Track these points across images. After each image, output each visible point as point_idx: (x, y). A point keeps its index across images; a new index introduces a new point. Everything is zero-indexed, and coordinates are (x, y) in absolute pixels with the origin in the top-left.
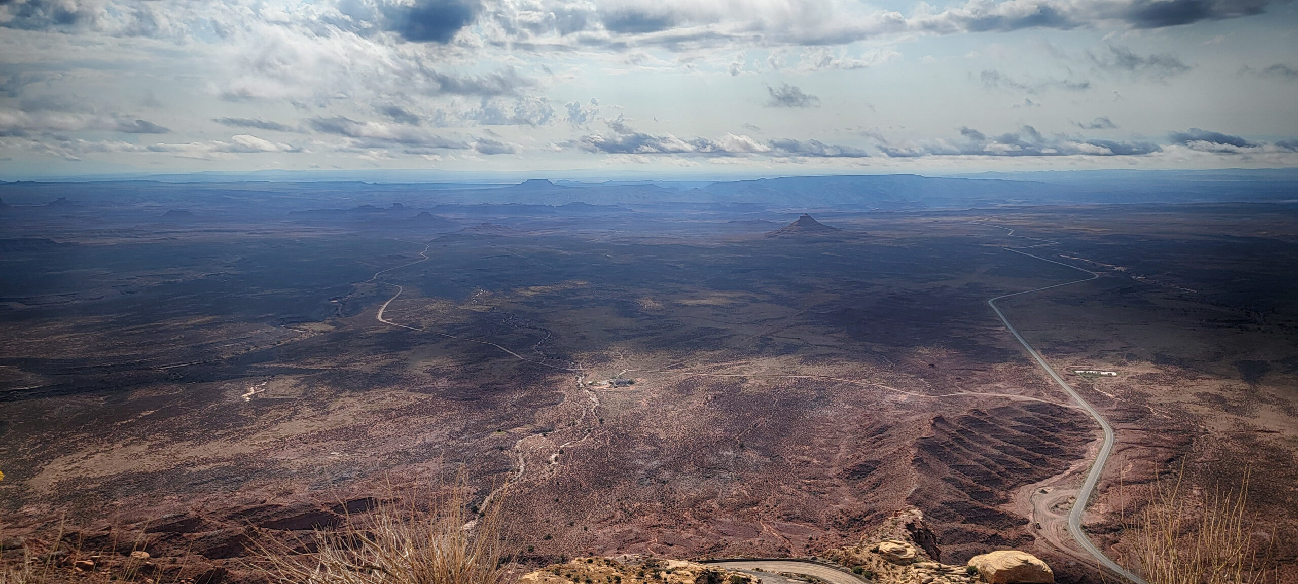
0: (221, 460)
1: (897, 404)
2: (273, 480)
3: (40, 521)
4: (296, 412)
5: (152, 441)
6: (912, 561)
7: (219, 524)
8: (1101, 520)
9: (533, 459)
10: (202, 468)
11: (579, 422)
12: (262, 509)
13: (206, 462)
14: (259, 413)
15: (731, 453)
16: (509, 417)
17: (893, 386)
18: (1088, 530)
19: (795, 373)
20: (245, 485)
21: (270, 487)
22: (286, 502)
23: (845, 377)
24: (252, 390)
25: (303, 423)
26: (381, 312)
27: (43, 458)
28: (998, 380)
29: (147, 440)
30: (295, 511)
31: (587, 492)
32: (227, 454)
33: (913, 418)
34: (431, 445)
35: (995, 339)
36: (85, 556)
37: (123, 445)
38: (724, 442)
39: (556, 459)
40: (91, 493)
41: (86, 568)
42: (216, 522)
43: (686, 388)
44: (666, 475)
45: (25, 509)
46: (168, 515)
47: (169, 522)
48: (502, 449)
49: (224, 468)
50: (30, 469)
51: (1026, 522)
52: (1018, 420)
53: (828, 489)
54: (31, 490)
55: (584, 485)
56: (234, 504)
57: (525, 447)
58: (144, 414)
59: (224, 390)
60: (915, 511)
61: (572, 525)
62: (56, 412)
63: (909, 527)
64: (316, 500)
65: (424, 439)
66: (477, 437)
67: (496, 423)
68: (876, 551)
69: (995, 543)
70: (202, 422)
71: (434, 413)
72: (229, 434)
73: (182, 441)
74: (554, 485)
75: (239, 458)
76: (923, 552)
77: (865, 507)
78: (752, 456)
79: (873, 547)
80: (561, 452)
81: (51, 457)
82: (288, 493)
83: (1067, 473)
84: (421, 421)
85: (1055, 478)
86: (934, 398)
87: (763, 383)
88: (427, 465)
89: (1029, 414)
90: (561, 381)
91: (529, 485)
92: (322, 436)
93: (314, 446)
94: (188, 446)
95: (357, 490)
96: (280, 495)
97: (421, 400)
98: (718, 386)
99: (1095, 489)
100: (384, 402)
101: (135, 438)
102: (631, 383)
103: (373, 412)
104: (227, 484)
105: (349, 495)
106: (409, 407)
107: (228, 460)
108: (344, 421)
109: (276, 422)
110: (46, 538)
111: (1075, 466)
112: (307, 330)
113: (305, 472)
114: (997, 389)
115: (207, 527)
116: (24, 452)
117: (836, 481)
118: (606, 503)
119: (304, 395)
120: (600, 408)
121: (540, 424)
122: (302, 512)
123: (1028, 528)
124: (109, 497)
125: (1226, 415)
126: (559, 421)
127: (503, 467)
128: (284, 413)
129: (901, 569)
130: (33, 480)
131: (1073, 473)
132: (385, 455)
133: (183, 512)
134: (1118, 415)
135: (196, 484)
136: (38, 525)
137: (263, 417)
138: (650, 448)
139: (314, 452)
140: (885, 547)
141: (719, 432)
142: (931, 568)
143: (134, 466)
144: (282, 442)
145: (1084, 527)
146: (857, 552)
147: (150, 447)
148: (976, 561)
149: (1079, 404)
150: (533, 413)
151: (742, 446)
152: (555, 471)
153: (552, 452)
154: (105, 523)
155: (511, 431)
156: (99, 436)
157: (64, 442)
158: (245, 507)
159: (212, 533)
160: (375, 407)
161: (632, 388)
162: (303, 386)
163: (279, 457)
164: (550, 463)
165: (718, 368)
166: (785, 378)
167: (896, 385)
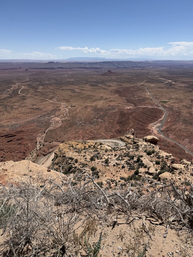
1: (127, 109)
2: (1, 128)
4: (4, 113)
6: (133, 138)
8: (164, 129)
9: (56, 122)
11: (65, 114)
15: (96, 120)
16: (50, 114)
19: (108, 104)
22: (5, 132)
23: (117, 104)
25: (6, 116)
26: (19, 92)
28: (147, 104)
30: (6, 134)
31: (67, 128)
33: (130, 112)
34: (34, 120)
35: (146, 96)
38: (95, 118)
39: (61, 122)
43: (86, 107)
44: (83, 124)
48: (49, 120)
51: (151, 130)
52: (150, 111)
53: (114, 126)
57: (54, 120)
60: (132, 129)
61: (65, 134)
63: (132, 132)
64: (11, 131)
65: (32, 118)
66: (43, 118)
67: (47, 115)
69: (148, 135)
71: (34, 113)
74: (60, 127)
76: (134, 136)
77: (121, 129)
78: (100, 120)
79: (125, 136)
80: (62, 120)
82: (5, 130)
83: (158, 121)
84: (31, 115)
86: (134, 108)
87: (102, 106)
88: (33, 124)
89: (152, 110)
90: (60, 106)
91: (56, 127)
92: (10, 118)
95: (19, 129)
96: (3, 130)
97: (31, 111)
98: (93, 106)
99: (163, 124)
102: (75, 106)
106: (28, 112)
108: (14, 115)
111: (160, 119)
112: (3, 96)
113: (8, 126)
114: (146, 106)
117: (116, 124)
118: (72, 130)
119: (5, 110)
120: (69, 111)
121: (57, 115)
125: (187, 109)
127: (50, 124)
129: (130, 140)
131: (160, 121)
132: (24, 122)
134: (168, 110)
138: (80, 119)
139: (9, 122)
140: (128, 136)
141: (93, 115)
142: (136, 139)
144: (2, 120)
145: (161, 131)
146: (122, 137)
148: (144, 138)
149: (161, 108)
150: (55, 113)
151: (98, 118)
152: (61, 124)
153: (59, 121)
155: (51, 116)
160: (21, 112)
162: (4, 108)
164: (59, 123)
165: (92, 103)
166: (106, 105)
167: (127, 105)
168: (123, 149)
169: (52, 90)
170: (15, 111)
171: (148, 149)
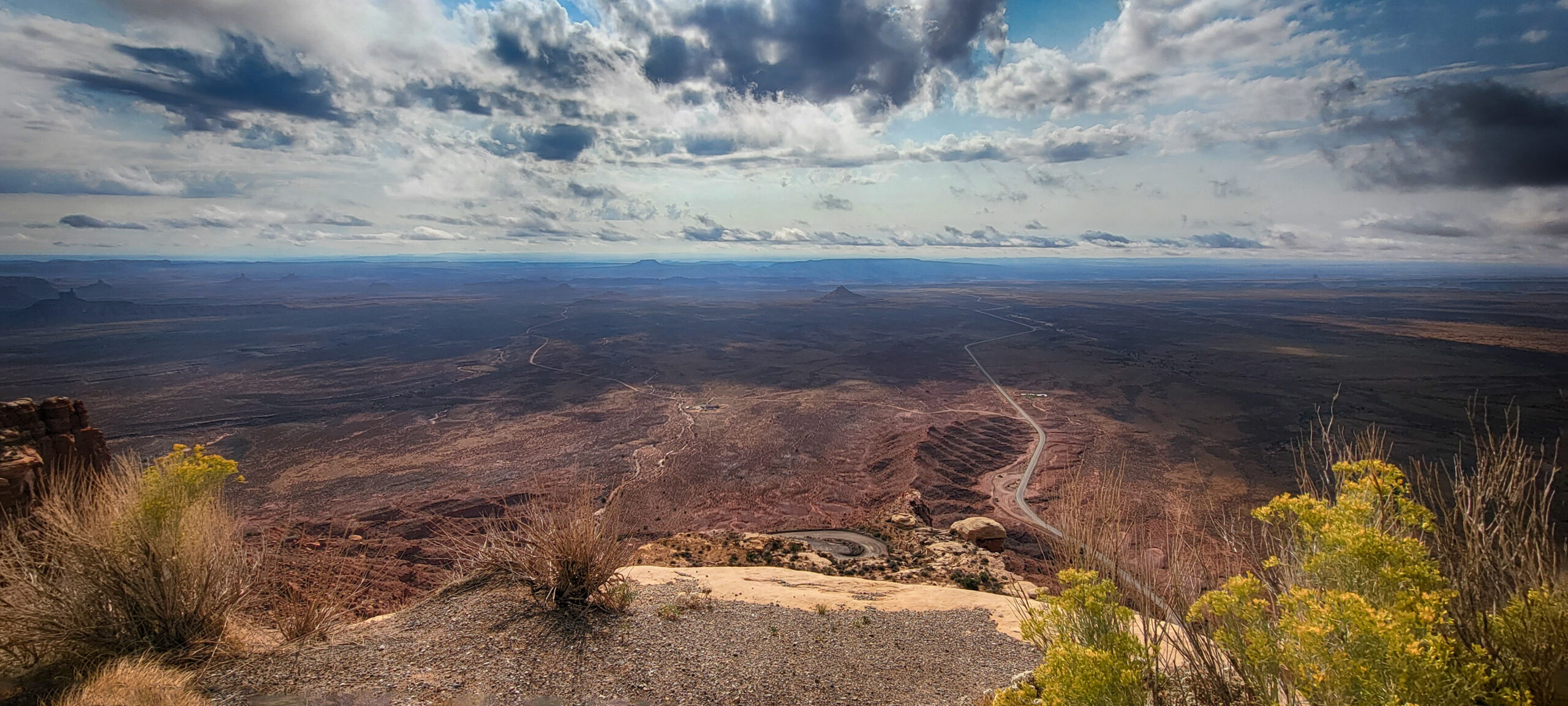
0: (415, 467)
1: (904, 419)
2: (453, 481)
3: (277, 514)
4: (470, 431)
5: (362, 454)
6: (914, 527)
7: (414, 514)
8: (1037, 494)
9: (646, 463)
10: (400, 473)
11: (679, 436)
12: (446, 503)
13: (403, 468)
14: (442, 432)
15: (789, 456)
16: (627, 433)
17: (901, 406)
18: (1029, 501)
19: (834, 398)
20: (432, 486)
21: (452, 486)
22: (464, 497)
23: (869, 400)
24: (436, 415)
25: (476, 440)
26: (532, 357)
27: (279, 467)
28: (971, 401)
29: (358, 453)
30: (471, 504)
31: (686, 485)
32: (419, 463)
33: (915, 428)
34: (570, 454)
35: (970, 373)
36: (313, 539)
37: (341, 458)
38: (784, 448)
39: (663, 463)
40: (317, 492)
41: (313, 547)
42: (412, 513)
43: (756, 411)
44: (743, 473)
45: (266, 506)
46: (375, 508)
47: (377, 513)
48: (623, 456)
49: (414, 473)
50: (271, 476)
51: (988, 497)
52: (982, 428)
53: (857, 479)
54: (271, 491)
55: (684, 481)
56: (425, 499)
57: (640, 455)
58: (356, 434)
59: (416, 417)
60: (916, 493)
61: (675, 510)
62: (290, 433)
63: (912, 503)
64: (486, 496)
65: (565, 450)
66: (604, 448)
67: (618, 437)
68: (889, 521)
69: (969, 511)
70: (399, 440)
71: (573, 431)
72: (419, 448)
73: (384, 453)
74: (661, 481)
75: (427, 466)
76: (921, 520)
77: (882, 492)
78: (804, 457)
79: (887, 518)
80: (667, 458)
81: (286, 466)
82: (465, 491)
83: (1016, 463)
84: (563, 437)
85: (1008, 467)
86: (929, 414)
87: (812, 406)
88: (568, 469)
89: (991, 424)
90: (666, 406)
91: (644, 482)
92: (488, 448)
93: (484, 456)
94: (390, 457)
95: (516, 488)
96: (459, 492)
97: (562, 421)
98: (780, 408)
99: (1033, 473)
100: (535, 423)
101: (349, 452)
102: (718, 407)
103: (527, 431)
104: (419, 484)
105: (510, 491)
106: (554, 427)
107: (419, 467)
108: (506, 438)
109: (455, 439)
110: (283, 526)
111: (1021, 458)
112: (477, 371)
113: (478, 474)
114: (970, 407)
115: (404, 517)
116: (265, 463)
117: (863, 474)
118: (700, 494)
119: (477, 418)
120: (694, 425)
121: (652, 438)
122: (476, 504)
123: (990, 502)
124: (331, 496)
125: (1116, 422)
126: (665, 436)
127: (624, 469)
128: (461, 433)
129: (906, 533)
130: (272, 484)
131: (1019, 463)
132: (536, 462)
133: (386, 506)
134: (1049, 423)
135: (396, 484)
136: (277, 517)
137: (446, 435)
138: (731, 454)
139: (484, 460)
140: (895, 518)
141: (781, 441)
142: (926, 531)
143: (349, 472)
144: (459, 454)
145: (1026, 499)
146: (877, 522)
147: (360, 458)
148: (956, 525)
149: (1023, 416)
150: (645, 430)
151: (797, 451)
152: (664, 472)
153: (660, 459)
154: (328, 514)
155: (630, 443)
156: (322, 450)
157: (296, 455)
158: (433, 502)
159: (408, 521)
160: (528, 427)
161: (718, 411)
162: (475, 413)
163: (458, 465)
164: (658, 466)
165: (780, 396)
166: (827, 403)
167: (904, 406)
168: (873, 567)
169: (643, 351)
170: (508, 422)
171: (966, 568)
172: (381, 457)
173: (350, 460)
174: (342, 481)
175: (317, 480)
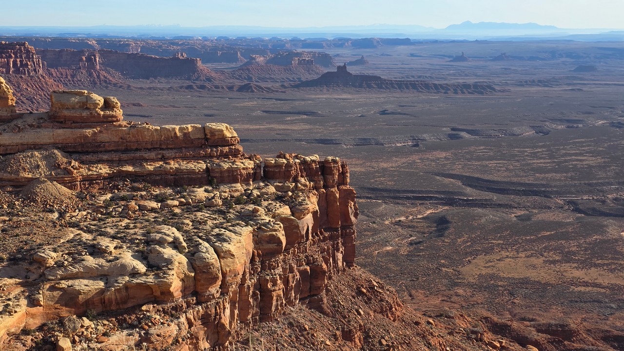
0: (599, 286)
3: (465, 301)
5: (546, 258)
7: (594, 341)
10: (582, 289)
13: (586, 284)
20: (617, 314)
27: (471, 253)
29: (542, 255)
32: (605, 282)
36: (494, 337)
37: (526, 256)
40: (500, 288)
42: (591, 339)
45: (456, 290)
46: (553, 322)
47: (555, 328)
50: (462, 260)
54: (461, 276)
56: (607, 328)
58: (542, 234)
59: (607, 226)
62: (483, 220)
70: (587, 250)
72: (607, 265)
73: (569, 262)
75: (614, 288)
81: (476, 253)
94: (574, 268)
101: (534, 252)
104: (602, 308)
107: (603, 288)
110: (469, 316)
115: (583, 341)
124: (512, 295)
130: (463, 268)
133: (565, 323)
135: (576, 301)
136: (464, 304)
143: (532, 275)
147: (544, 262)
154: (508, 315)
156: (510, 244)
157: (487, 244)
158: (616, 333)
172: (566, 266)
173: (534, 260)
174: (525, 282)
175: (501, 274)
